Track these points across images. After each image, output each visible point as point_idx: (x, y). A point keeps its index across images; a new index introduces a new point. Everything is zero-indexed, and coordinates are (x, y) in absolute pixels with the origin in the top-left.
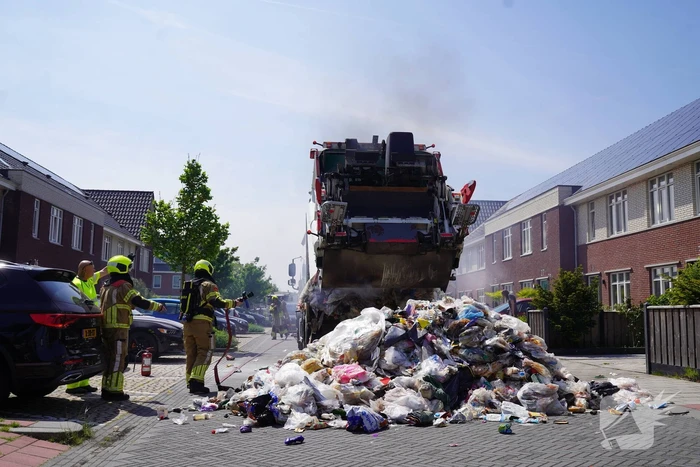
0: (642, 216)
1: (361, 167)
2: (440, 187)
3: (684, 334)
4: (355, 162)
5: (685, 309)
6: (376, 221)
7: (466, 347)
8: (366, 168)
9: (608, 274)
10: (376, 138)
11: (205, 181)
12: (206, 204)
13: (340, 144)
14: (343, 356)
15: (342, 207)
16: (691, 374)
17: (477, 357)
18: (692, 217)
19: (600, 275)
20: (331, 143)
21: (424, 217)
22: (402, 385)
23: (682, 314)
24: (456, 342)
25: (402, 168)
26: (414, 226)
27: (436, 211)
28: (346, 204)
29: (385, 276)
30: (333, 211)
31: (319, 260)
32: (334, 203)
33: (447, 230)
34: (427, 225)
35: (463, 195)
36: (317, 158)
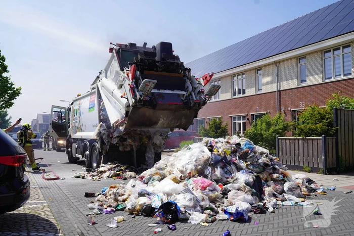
0: (228, 92)
1: (148, 60)
2: (188, 74)
3: (301, 150)
4: (145, 57)
5: (303, 139)
6: (159, 91)
7: (252, 164)
8: (150, 61)
9: (209, 119)
10: (145, 44)
11: (4, 60)
12: (5, 75)
13: (126, 45)
14: (190, 173)
15: (154, 83)
16: (307, 169)
17: (257, 169)
18: (254, 94)
19: (205, 119)
20: (121, 45)
21: (182, 90)
22: (234, 188)
23: (301, 142)
24: (246, 162)
25: (169, 62)
26: (179, 95)
27: (188, 87)
28: (156, 81)
29: (160, 122)
30: (147, 85)
31: (127, 113)
32: (150, 80)
33: (195, 99)
34: (184, 94)
35: (203, 80)
36: (116, 53)
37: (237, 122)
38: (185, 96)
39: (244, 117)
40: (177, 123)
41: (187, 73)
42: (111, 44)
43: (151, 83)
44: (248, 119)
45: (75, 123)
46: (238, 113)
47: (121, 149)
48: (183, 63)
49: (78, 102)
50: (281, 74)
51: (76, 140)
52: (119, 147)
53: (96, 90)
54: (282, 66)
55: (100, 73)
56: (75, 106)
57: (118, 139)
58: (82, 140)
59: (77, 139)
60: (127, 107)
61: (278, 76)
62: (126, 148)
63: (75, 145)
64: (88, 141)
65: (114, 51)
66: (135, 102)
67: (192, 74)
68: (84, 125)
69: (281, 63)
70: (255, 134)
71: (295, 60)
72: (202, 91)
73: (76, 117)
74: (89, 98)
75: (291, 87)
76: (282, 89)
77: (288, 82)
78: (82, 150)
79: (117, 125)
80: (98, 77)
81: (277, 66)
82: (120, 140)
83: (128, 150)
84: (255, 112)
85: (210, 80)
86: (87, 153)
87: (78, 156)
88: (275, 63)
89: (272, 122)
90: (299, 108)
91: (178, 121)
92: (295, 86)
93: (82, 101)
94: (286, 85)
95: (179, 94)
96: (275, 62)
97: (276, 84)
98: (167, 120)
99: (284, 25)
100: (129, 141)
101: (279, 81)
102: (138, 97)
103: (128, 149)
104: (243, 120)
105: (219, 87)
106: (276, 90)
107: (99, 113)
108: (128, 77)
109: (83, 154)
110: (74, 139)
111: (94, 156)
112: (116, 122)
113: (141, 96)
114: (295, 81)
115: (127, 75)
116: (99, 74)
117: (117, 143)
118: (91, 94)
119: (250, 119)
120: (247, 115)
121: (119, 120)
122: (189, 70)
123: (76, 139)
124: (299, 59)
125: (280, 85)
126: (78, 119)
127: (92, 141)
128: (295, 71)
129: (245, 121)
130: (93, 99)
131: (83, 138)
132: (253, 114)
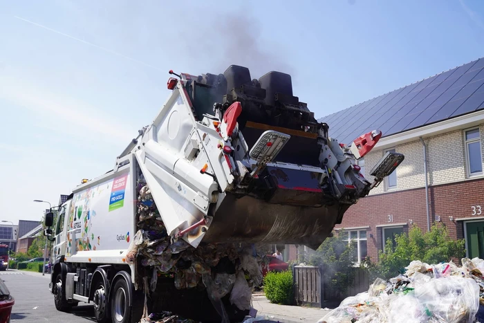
6: (275, 165)
13: (200, 78)
15: (284, 140)
18: (382, 192)
20: (189, 76)
25: (289, 110)
27: (326, 160)
28: (288, 137)
29: (273, 229)
30: (270, 144)
31: (212, 205)
32: (277, 133)
33: (340, 182)
34: (321, 174)
35: (358, 146)
36: (184, 87)
37: (358, 240)
38: (323, 177)
39: (363, 233)
40: (304, 232)
41: (322, 133)
42: (171, 72)
43: (278, 139)
44: (372, 236)
45: (75, 232)
46: (352, 225)
47: (178, 284)
48: (313, 114)
49: (83, 194)
50: (433, 158)
51: (74, 267)
52: (173, 280)
53: (131, 166)
54: (435, 146)
55: (142, 133)
56: (78, 202)
57: (175, 262)
58: (92, 266)
59: (79, 264)
60: (214, 193)
61: (427, 161)
62: (190, 282)
63: (72, 277)
64: (105, 269)
65: (179, 85)
66: (235, 182)
67: (331, 135)
68: (96, 237)
69: (432, 140)
70: (399, 262)
71: (459, 135)
72: (355, 169)
73: (78, 221)
74: (111, 183)
75: (452, 181)
76: (435, 183)
77: (446, 171)
78: (88, 285)
79: (183, 234)
80: (135, 142)
81: (424, 144)
82: (178, 265)
83: (192, 286)
84: (385, 223)
85: (373, 146)
86: (101, 291)
87: (76, 297)
88: (421, 139)
89: (426, 241)
90: (471, 216)
91: (306, 229)
92: (462, 179)
93: (94, 190)
94: (443, 177)
95: (312, 173)
96: (421, 137)
97: (424, 175)
98: (285, 225)
99: (419, 84)
100: (197, 265)
101: (429, 170)
102: (243, 171)
103: (194, 284)
104: (360, 237)
105: (401, 158)
106: (424, 185)
107: (137, 209)
108: (218, 130)
109: (91, 294)
110: (70, 264)
111: (118, 300)
112: (180, 228)
113: (250, 170)
114: (461, 170)
115: (216, 126)
116: (138, 134)
117: (170, 273)
118: (117, 176)
119: (375, 236)
120: (369, 229)
121: (186, 222)
122: (325, 128)
123: (74, 263)
124: (466, 132)
125: (431, 177)
126: (83, 224)
127: (113, 269)
128: (460, 154)
129: (365, 239)
130: (121, 185)
131: (93, 261)
132: (381, 228)
